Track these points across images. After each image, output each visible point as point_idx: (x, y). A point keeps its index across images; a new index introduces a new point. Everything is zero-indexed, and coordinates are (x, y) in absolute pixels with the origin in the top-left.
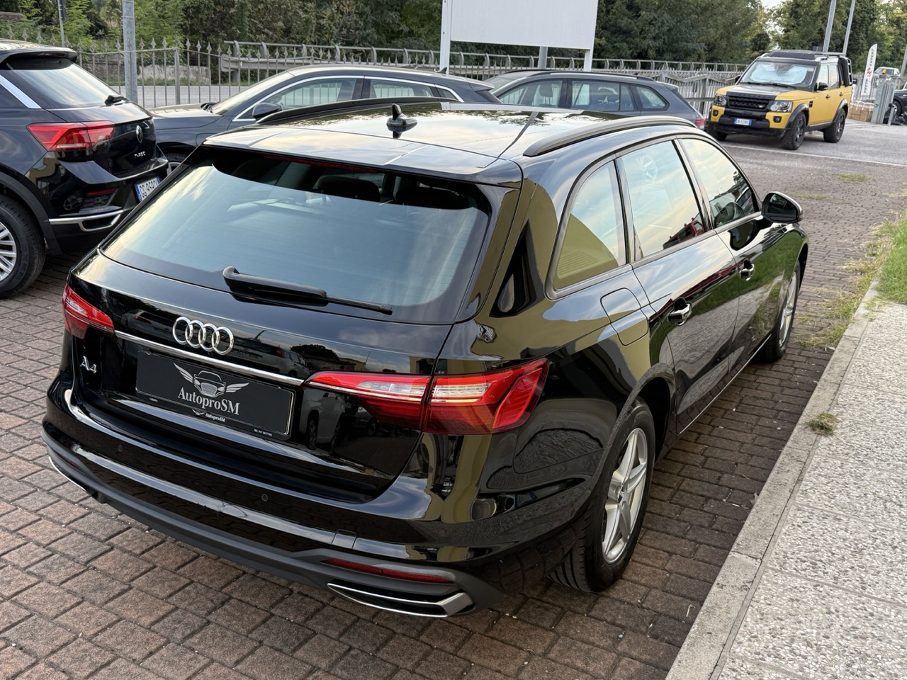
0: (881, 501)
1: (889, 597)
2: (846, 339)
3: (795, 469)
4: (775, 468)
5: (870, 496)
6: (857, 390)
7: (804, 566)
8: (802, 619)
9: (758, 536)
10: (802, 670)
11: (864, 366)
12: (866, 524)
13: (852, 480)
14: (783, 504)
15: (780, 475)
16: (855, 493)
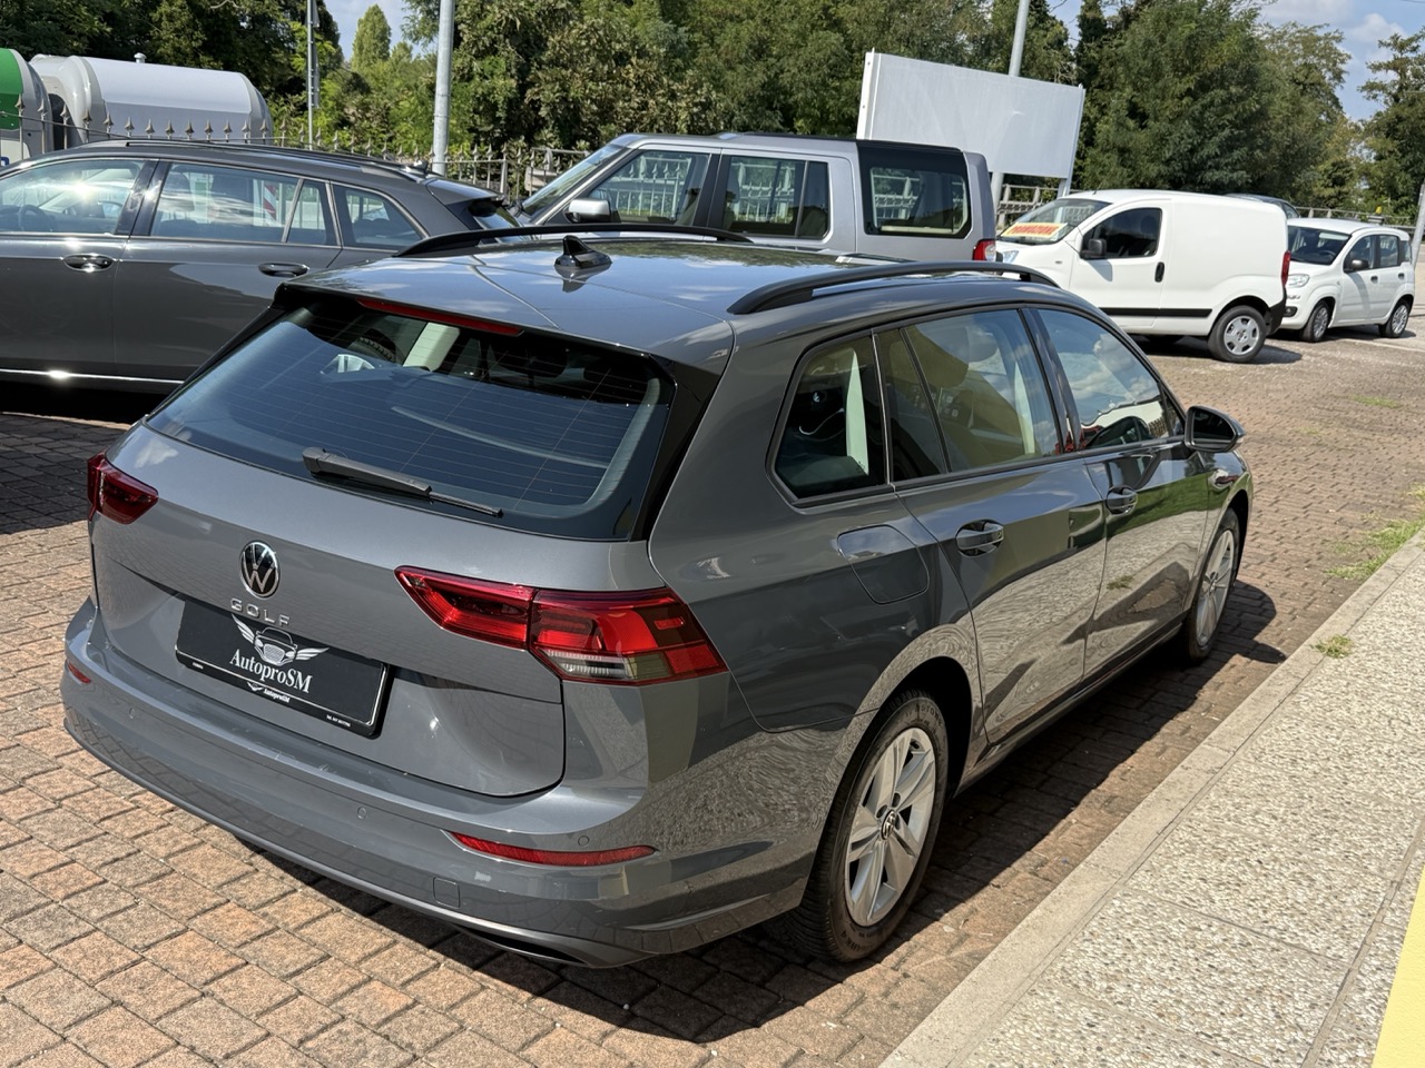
0: (1387, 719)
1: (1372, 792)
2: (1386, 567)
3: (1290, 684)
4: (1267, 681)
5: (1374, 713)
6: (1386, 619)
7: (1281, 761)
8: (1268, 798)
9: (1233, 734)
10: (1262, 833)
11: (1402, 596)
12: (1365, 734)
13: (1355, 697)
14: (1269, 711)
15: (1270, 688)
16: (1356, 708)
